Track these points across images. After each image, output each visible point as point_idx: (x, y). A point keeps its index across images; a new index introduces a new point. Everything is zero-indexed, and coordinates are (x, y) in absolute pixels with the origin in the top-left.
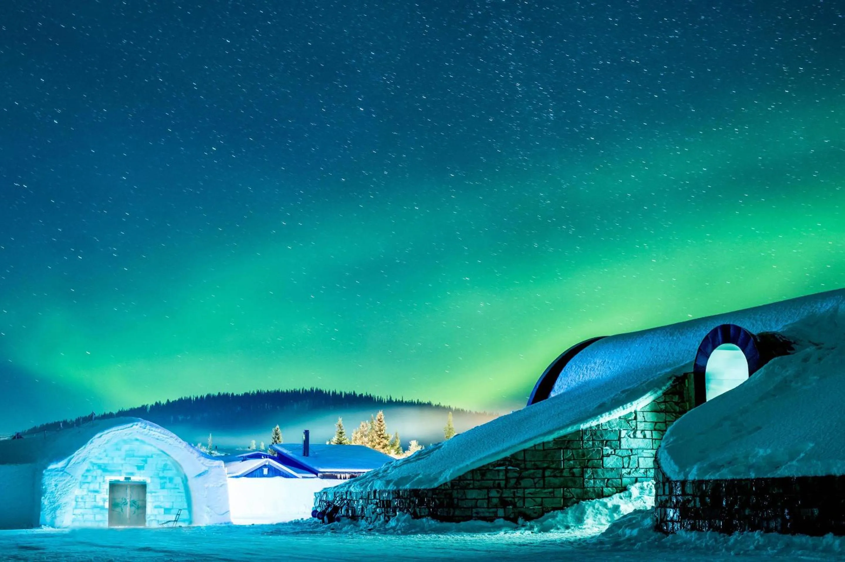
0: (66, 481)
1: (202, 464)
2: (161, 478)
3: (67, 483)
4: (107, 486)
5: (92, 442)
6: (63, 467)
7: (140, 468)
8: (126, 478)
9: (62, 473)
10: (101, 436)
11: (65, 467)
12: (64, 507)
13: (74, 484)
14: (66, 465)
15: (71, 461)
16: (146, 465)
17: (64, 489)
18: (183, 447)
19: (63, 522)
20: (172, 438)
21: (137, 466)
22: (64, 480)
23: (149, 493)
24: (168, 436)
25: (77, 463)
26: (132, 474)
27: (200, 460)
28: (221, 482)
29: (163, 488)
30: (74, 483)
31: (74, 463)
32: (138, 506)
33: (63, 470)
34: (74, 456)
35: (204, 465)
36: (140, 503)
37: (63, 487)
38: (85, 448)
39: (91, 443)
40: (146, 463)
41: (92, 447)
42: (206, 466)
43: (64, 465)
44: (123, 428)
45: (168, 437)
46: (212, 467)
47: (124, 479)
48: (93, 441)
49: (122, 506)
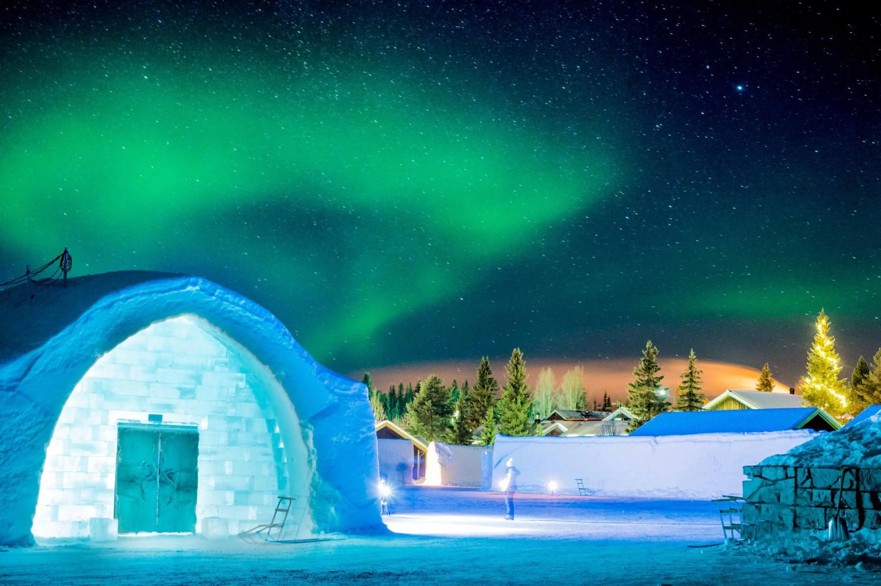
0: (20, 417)
1: (328, 387)
2: (232, 419)
3: (23, 421)
4: (113, 436)
5: (88, 319)
6: (13, 380)
7: (184, 393)
8: (152, 417)
9: (11, 394)
10: (110, 306)
11: (20, 380)
12: (13, 485)
13: (42, 426)
14: (23, 372)
15: (35, 366)
16: (199, 387)
17: (14, 437)
18: (291, 347)
19: (11, 525)
20: (269, 323)
21: (180, 389)
22: (18, 414)
23: (206, 453)
24: (262, 317)
25: (50, 371)
26: (169, 407)
27: (323, 380)
28: (364, 433)
29: (232, 443)
30: (41, 422)
31: (43, 371)
32: (179, 484)
33: (15, 387)
34: (43, 352)
35: (332, 392)
36: (180, 477)
37: (14, 433)
38: (71, 332)
39: (86, 321)
40: (200, 383)
41: (88, 332)
42: (336, 394)
43: (19, 375)
44: (162, 289)
45: (262, 320)
46: (346, 396)
47: (147, 418)
48: (92, 315)
49: (144, 483)
